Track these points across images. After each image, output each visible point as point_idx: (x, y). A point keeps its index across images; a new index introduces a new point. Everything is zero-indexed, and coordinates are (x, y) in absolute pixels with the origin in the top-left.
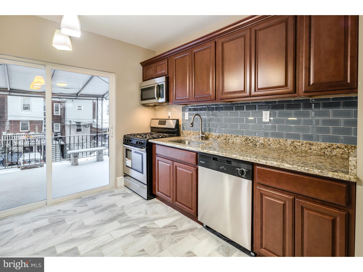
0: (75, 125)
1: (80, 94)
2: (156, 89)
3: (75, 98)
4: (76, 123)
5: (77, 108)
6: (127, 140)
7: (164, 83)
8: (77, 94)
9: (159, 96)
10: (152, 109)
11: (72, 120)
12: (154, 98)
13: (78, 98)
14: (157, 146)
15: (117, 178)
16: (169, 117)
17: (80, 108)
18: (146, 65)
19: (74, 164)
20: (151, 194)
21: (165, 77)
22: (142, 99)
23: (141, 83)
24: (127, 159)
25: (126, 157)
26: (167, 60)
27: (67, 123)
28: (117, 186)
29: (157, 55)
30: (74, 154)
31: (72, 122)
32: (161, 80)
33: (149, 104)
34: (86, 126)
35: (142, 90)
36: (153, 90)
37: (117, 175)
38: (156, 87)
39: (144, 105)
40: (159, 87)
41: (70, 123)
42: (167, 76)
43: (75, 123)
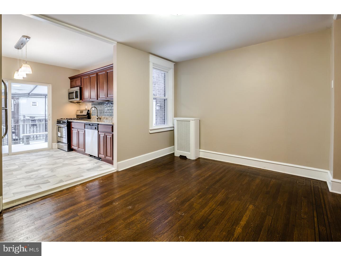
0: (29, 119)
1: (31, 94)
2: (74, 93)
3: (28, 96)
4: (31, 117)
5: (31, 104)
6: (59, 122)
7: (79, 91)
8: (29, 94)
9: (77, 97)
10: (77, 104)
11: (26, 115)
12: (74, 98)
13: (29, 96)
14: (72, 123)
15: (53, 144)
16: (86, 109)
17: (34, 104)
18: (72, 79)
19: (26, 144)
20: (70, 149)
21: (79, 87)
22: (69, 99)
23: (69, 90)
24: (58, 132)
25: (58, 131)
26: (80, 78)
27: (21, 118)
28: (52, 148)
29: (80, 73)
30: (27, 136)
31: (26, 117)
32: (77, 89)
33: (73, 102)
34: (40, 120)
35: (69, 93)
36: (73, 94)
37: (53, 142)
38: (74, 92)
39: (71, 102)
40: (76, 92)
41: (24, 118)
42: (81, 87)
43: (29, 118)
